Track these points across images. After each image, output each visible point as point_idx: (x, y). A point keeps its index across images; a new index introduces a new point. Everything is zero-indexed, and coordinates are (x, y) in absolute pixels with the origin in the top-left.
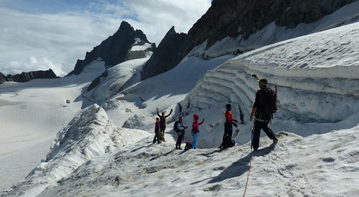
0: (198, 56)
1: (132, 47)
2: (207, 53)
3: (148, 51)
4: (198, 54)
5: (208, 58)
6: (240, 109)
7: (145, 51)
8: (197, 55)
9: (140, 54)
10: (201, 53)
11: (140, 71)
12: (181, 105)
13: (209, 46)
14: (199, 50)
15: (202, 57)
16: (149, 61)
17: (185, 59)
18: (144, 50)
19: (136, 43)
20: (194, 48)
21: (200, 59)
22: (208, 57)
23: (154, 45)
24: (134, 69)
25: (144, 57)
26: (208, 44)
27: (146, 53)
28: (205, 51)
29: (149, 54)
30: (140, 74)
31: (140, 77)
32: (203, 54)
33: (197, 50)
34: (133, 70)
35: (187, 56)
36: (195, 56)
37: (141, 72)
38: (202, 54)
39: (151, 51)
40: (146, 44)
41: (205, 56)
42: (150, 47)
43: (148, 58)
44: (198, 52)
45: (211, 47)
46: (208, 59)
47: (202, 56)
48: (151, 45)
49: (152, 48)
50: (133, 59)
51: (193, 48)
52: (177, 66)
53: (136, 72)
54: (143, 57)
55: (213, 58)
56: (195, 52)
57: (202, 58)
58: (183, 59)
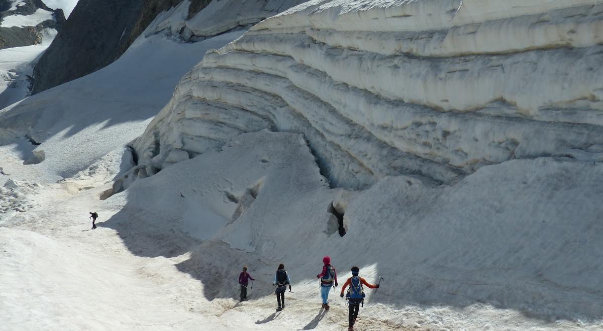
0: (169, 35)
1: (4, 19)
2: (191, 26)
3: (45, 27)
4: (170, 28)
5: (194, 38)
6: (309, 146)
7: (38, 27)
8: (166, 31)
9: (26, 36)
10: (176, 27)
11: (27, 76)
12: (137, 150)
13: (194, 9)
14: (170, 19)
15: (178, 35)
16: (47, 52)
17: (140, 42)
18: (34, 25)
19: (13, 8)
20: (160, 17)
21: (175, 40)
22: (193, 35)
23: (58, 13)
24: (10, 71)
25: (36, 42)
26: (191, 5)
27: (41, 32)
28: (187, 23)
29: (48, 34)
30: (28, 84)
31: (28, 90)
32: (183, 29)
33: (166, 21)
34: (10, 75)
35: (143, 35)
36: (164, 35)
37: (30, 78)
38: (180, 29)
39: (52, 27)
40: (40, 10)
41: (187, 34)
42: (50, 18)
43: (44, 46)
44: (168, 26)
45: (199, 13)
46: (193, 42)
47: (180, 33)
48: (52, 15)
49: (55, 21)
50: (9, 47)
51: (156, 15)
52: (118, 58)
53: (15, 78)
54: (33, 44)
55: (205, 37)
56: (161, 26)
57: (179, 40)
58: (133, 41)
